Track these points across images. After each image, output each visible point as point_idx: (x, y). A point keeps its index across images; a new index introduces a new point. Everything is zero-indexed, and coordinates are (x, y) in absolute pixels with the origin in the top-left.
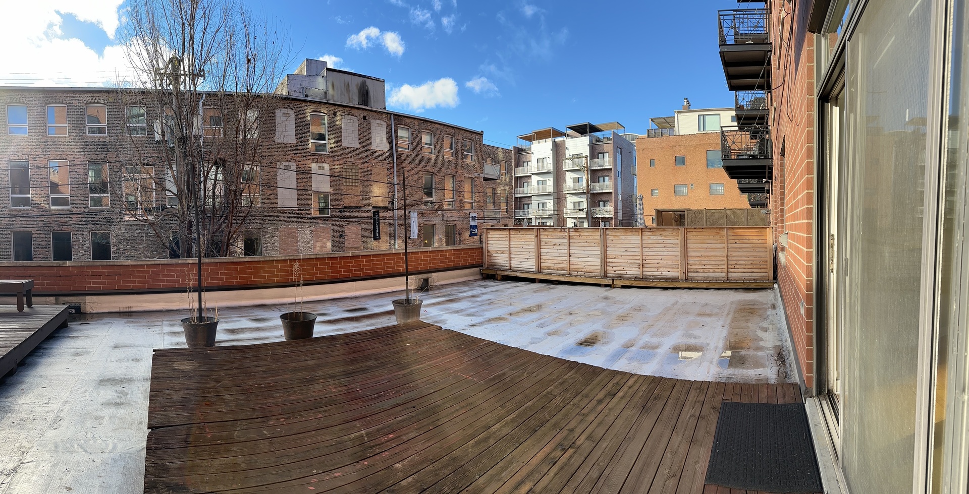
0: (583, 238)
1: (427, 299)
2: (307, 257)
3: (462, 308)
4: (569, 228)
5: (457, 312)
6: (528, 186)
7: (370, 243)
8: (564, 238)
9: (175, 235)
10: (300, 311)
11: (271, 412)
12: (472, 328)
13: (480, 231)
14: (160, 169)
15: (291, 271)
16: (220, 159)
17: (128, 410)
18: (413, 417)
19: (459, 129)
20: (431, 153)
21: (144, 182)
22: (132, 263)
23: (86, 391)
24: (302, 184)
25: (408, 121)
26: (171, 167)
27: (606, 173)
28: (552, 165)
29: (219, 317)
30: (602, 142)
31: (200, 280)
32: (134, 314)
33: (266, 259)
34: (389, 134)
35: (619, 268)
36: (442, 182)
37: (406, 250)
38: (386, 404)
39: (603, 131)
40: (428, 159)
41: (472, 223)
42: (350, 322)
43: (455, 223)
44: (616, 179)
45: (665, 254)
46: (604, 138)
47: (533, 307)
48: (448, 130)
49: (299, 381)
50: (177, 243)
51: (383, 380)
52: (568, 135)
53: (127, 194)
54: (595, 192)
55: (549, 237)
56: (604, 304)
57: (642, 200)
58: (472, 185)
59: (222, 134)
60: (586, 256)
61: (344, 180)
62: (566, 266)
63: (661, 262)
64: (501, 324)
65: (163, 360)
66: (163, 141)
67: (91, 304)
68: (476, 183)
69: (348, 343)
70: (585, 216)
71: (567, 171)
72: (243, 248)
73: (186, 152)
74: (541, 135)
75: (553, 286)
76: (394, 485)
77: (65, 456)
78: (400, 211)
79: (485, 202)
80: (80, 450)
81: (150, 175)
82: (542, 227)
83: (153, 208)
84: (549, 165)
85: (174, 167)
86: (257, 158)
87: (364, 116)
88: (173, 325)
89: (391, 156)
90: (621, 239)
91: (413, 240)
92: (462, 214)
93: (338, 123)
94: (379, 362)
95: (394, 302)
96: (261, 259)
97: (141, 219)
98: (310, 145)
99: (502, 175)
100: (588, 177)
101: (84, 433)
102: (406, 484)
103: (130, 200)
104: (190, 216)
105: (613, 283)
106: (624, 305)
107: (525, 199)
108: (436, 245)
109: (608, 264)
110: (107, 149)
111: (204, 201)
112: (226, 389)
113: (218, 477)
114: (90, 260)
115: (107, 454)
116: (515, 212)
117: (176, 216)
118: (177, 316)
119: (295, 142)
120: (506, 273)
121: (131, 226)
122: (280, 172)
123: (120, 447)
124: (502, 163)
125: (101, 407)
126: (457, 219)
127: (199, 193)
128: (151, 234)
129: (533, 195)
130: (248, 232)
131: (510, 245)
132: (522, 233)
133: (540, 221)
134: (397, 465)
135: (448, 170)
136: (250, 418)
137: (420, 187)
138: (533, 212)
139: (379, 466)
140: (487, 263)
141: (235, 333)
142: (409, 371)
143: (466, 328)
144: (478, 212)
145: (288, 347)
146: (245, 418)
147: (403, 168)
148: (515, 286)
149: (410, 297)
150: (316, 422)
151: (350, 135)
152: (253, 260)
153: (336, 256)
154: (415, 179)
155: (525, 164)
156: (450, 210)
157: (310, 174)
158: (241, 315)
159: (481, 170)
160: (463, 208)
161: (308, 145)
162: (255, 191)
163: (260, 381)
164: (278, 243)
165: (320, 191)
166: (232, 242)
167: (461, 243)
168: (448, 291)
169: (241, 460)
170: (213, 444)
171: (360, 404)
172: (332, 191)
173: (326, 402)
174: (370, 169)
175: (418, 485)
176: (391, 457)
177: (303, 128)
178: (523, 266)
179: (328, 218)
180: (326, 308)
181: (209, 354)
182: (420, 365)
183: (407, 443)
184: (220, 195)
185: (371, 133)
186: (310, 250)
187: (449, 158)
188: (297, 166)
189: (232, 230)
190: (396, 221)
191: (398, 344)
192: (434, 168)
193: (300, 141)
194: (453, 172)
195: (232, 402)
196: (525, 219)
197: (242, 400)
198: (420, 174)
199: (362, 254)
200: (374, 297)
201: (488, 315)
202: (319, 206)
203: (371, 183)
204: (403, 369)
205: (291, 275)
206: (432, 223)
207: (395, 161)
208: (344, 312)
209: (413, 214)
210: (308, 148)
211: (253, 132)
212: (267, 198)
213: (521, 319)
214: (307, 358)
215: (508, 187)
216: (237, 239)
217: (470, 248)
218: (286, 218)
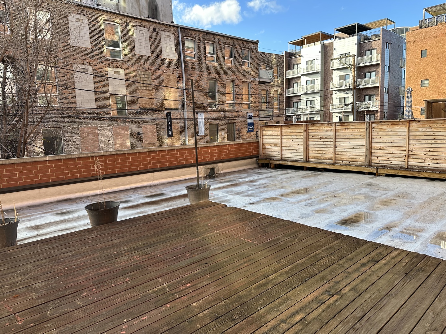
0: (348, 131)
1: (213, 184)
2: (108, 154)
3: (242, 190)
4: (336, 123)
5: (238, 194)
6: (298, 86)
7: (165, 140)
8: (331, 132)
11: (83, 286)
12: (251, 206)
13: (255, 127)
15: (93, 167)
16: (8, 57)
18: (206, 270)
19: (237, 39)
20: (214, 61)
24: (100, 87)
25: (194, 33)
27: (373, 69)
28: (320, 66)
29: (19, 217)
30: (370, 39)
33: (67, 157)
34: (177, 45)
35: (383, 158)
36: (224, 87)
37: (196, 145)
38: (183, 263)
39: (371, 29)
40: (212, 67)
41: (249, 121)
42: (150, 206)
43: (235, 121)
44: (383, 73)
45: (433, 146)
46: (372, 36)
47: (302, 190)
48: (228, 41)
49: (107, 257)
51: (180, 246)
52: (336, 37)
54: (361, 87)
55: (316, 131)
56: (368, 190)
57: (411, 93)
58: (249, 89)
59: (9, 32)
60: (352, 147)
61: (139, 84)
62: (332, 156)
63: (429, 153)
64: (274, 203)
68: (252, 87)
69: (149, 221)
70: (350, 110)
71: (335, 70)
72: (43, 147)
74: (310, 40)
75: (319, 173)
76: (192, 317)
78: (189, 112)
79: (260, 103)
82: (310, 122)
84: (317, 66)
86: (51, 59)
87: (154, 28)
89: (180, 64)
90: (387, 132)
91: (201, 136)
92: (241, 114)
93: (130, 33)
94: (177, 233)
95: (187, 188)
96: (62, 158)
98: (105, 51)
99: (274, 78)
100: (355, 75)
102: (202, 315)
105: (377, 172)
106: (387, 192)
107: (295, 98)
108: (220, 140)
109: (373, 154)
116: (285, 110)
119: (90, 46)
120: (278, 162)
122: (76, 74)
124: (275, 68)
126: (236, 118)
129: (302, 94)
130: (46, 131)
131: (281, 139)
132: (292, 128)
133: (308, 116)
134: (194, 304)
135: (228, 76)
136: (62, 296)
137: (205, 91)
138: (301, 109)
139: (180, 306)
140: (262, 154)
141: (39, 228)
142: (201, 238)
143: (247, 205)
144: (254, 111)
145: (95, 232)
146: (56, 298)
147: (190, 75)
148: (286, 173)
149: (200, 183)
150: (123, 285)
151: (142, 44)
152: (54, 158)
153: (135, 152)
154: (201, 84)
155: (296, 66)
156: (231, 111)
157: (107, 78)
158: (45, 212)
159: (257, 74)
160: (241, 109)
161: (103, 50)
162: (51, 92)
163: (70, 264)
164: (79, 141)
165: (117, 93)
166: (29, 142)
167: (241, 138)
168: (231, 178)
169: (55, 332)
170: (25, 328)
171: (162, 265)
172: (128, 94)
173: (132, 269)
174: (161, 75)
175: (212, 315)
176: (189, 299)
177: (97, 35)
178: (293, 156)
179: (126, 118)
180: (129, 196)
181: (10, 253)
182: (210, 233)
183: (201, 288)
184: (12, 94)
185: (161, 43)
186: (111, 146)
187: (229, 66)
188: (94, 69)
189: (29, 130)
190: (186, 121)
191: (192, 219)
192: (217, 74)
193: (95, 47)
194: (233, 77)
195: (41, 288)
196: (294, 115)
197: (53, 284)
198: (205, 80)
199: (158, 149)
200: (170, 184)
201: (264, 196)
202: (117, 107)
203: (163, 88)
204: (196, 236)
205: (94, 170)
206: (216, 122)
207: (183, 68)
208: (145, 198)
209: (201, 115)
210: (103, 53)
211: (45, 33)
212: (65, 98)
213: (291, 199)
214: (113, 238)
215: (280, 88)
216: (35, 138)
217: (248, 142)
218: (86, 118)
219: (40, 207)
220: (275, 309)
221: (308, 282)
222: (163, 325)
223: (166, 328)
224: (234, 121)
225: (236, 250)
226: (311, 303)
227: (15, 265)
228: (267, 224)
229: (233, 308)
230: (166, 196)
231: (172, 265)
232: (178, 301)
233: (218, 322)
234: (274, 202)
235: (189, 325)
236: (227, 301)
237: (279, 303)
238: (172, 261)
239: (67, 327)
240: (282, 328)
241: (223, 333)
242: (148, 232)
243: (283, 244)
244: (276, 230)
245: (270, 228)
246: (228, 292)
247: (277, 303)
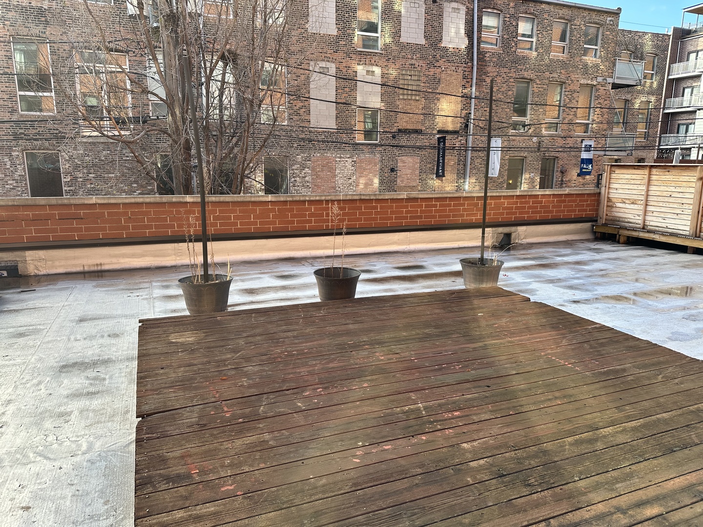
1: (508, 260)
2: (349, 198)
3: (560, 277)
5: (552, 281)
6: (692, 93)
7: (430, 182)
9: (166, 161)
10: (340, 266)
11: (306, 381)
12: (574, 305)
13: (595, 167)
14: (137, 59)
15: (328, 215)
16: (229, 51)
17: (108, 399)
18: (487, 397)
19: (579, 8)
20: (531, 49)
21: (112, 77)
22: (100, 201)
23: (40, 383)
24: (344, 95)
26: (155, 59)
29: (232, 274)
31: (204, 225)
32: (106, 273)
33: (295, 199)
34: (469, 24)
36: (543, 94)
37: (486, 193)
38: (450, 379)
40: (525, 58)
41: (585, 155)
42: (402, 282)
43: (557, 155)
48: (561, 12)
49: (339, 347)
50: (169, 172)
51: (446, 351)
53: (84, 95)
58: (591, 97)
59: (231, 16)
61: (401, 91)
64: (619, 306)
65: (153, 332)
66: (141, 16)
67: (36, 263)
68: (598, 93)
69: (399, 305)
72: (263, 182)
73: (177, 37)
76: (461, 464)
77: (16, 471)
78: (476, 137)
79: (610, 123)
80: (39, 459)
81: (121, 67)
83: (128, 118)
85: (160, 57)
86: (282, 54)
88: (167, 287)
89: (470, 55)
91: (492, 177)
92: (570, 142)
93: (396, 7)
94: (441, 330)
95: (462, 261)
96: (288, 199)
97: (110, 134)
98: (356, 38)
99: (645, 77)
101: (42, 436)
102: (476, 466)
103: (89, 104)
104: (187, 134)
107: (683, 115)
108: (524, 187)
110: (46, 21)
111: (207, 112)
112: (248, 359)
113: (242, 459)
114: (27, 197)
115: (79, 456)
116: (660, 138)
117: (165, 132)
118: (173, 275)
119: (335, 33)
120: (635, 234)
121: (94, 143)
122: (315, 77)
123: (98, 445)
124: (649, 59)
125: (66, 400)
126: (560, 150)
127: (200, 99)
128: (127, 157)
129: (699, 110)
130: (269, 159)
131: (648, 191)
132: (671, 172)
134: (465, 445)
135: (555, 75)
136: (279, 390)
137: (509, 101)
138: (695, 137)
139: (441, 442)
140: (604, 216)
141: (254, 293)
142: (480, 344)
143: (566, 304)
144: (596, 138)
145: (324, 309)
146: (272, 391)
147: (486, 73)
148: (649, 255)
149: (485, 256)
150: (360, 392)
151: (412, 25)
152: (278, 199)
153: (387, 198)
154: (502, 89)
155: (692, 56)
156: (551, 136)
157: (355, 82)
158: (262, 271)
159: (610, 71)
160: (572, 133)
161: (354, 38)
162: (280, 102)
163: (290, 347)
164: (309, 177)
165: (367, 106)
166: (248, 174)
167: (564, 185)
168: (540, 253)
169: (268, 436)
170: (233, 423)
171: (416, 374)
172: (384, 108)
173: (372, 370)
174: (437, 75)
175: (494, 469)
176: (457, 435)
177: (346, 13)
178: (668, 225)
179: (376, 145)
180: (372, 264)
181: (219, 321)
182: (497, 339)
183: (478, 423)
184: (231, 105)
185: (444, 22)
186: (352, 188)
187: (558, 56)
188: (338, 68)
189: (248, 157)
190: (470, 152)
191: (466, 312)
192: (533, 71)
193: (342, 32)
194: (563, 77)
195: (255, 373)
196: (677, 149)
197: (268, 371)
198: (510, 82)
199: (421, 196)
200: (434, 253)
201: (601, 291)
202: (365, 128)
203: (438, 96)
204: (473, 341)
205: (328, 221)
206: (522, 154)
207: (475, 63)
208: (394, 270)
209: (496, 141)
210: (353, 42)
211: (277, 15)
212: (295, 113)
213: (655, 304)
214: (348, 322)
215: (655, 96)
216: (255, 170)
217: (580, 193)
218: (322, 143)
219: (256, 265)
220: (606, 486)
221: (675, 455)
222: (415, 465)
223: (419, 470)
224: (555, 155)
225: (542, 375)
226: (680, 493)
227: (224, 337)
228: (603, 341)
229: (530, 467)
230: (426, 271)
231: (432, 377)
232: (439, 434)
233: (503, 482)
234: (619, 304)
235: (454, 475)
236: (520, 453)
237: (616, 479)
238: (432, 371)
239: (283, 433)
240: (617, 521)
241: (509, 501)
242: (397, 321)
243: (632, 380)
244: (620, 353)
245: (609, 349)
246: (523, 439)
247: (612, 477)
